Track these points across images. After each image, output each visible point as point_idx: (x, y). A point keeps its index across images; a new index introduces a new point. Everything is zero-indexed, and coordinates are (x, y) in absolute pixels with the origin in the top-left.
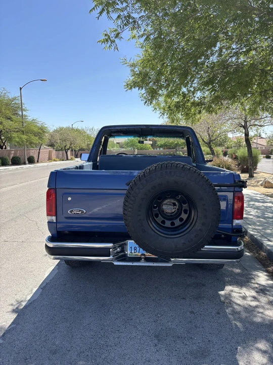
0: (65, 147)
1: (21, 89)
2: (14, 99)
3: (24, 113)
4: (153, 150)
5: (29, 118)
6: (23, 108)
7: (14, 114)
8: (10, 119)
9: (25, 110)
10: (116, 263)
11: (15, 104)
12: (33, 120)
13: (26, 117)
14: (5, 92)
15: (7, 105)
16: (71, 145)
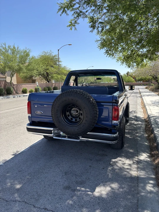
0: (82, 81)
1: (58, 50)
2: (55, 56)
3: (60, 63)
4: (135, 82)
5: (63, 66)
6: (60, 60)
7: (55, 64)
8: (52, 66)
9: (60, 62)
10: (54, 138)
11: (56, 58)
12: (64, 67)
13: (61, 66)
14: (51, 52)
15: (52, 59)
16: (85, 80)
